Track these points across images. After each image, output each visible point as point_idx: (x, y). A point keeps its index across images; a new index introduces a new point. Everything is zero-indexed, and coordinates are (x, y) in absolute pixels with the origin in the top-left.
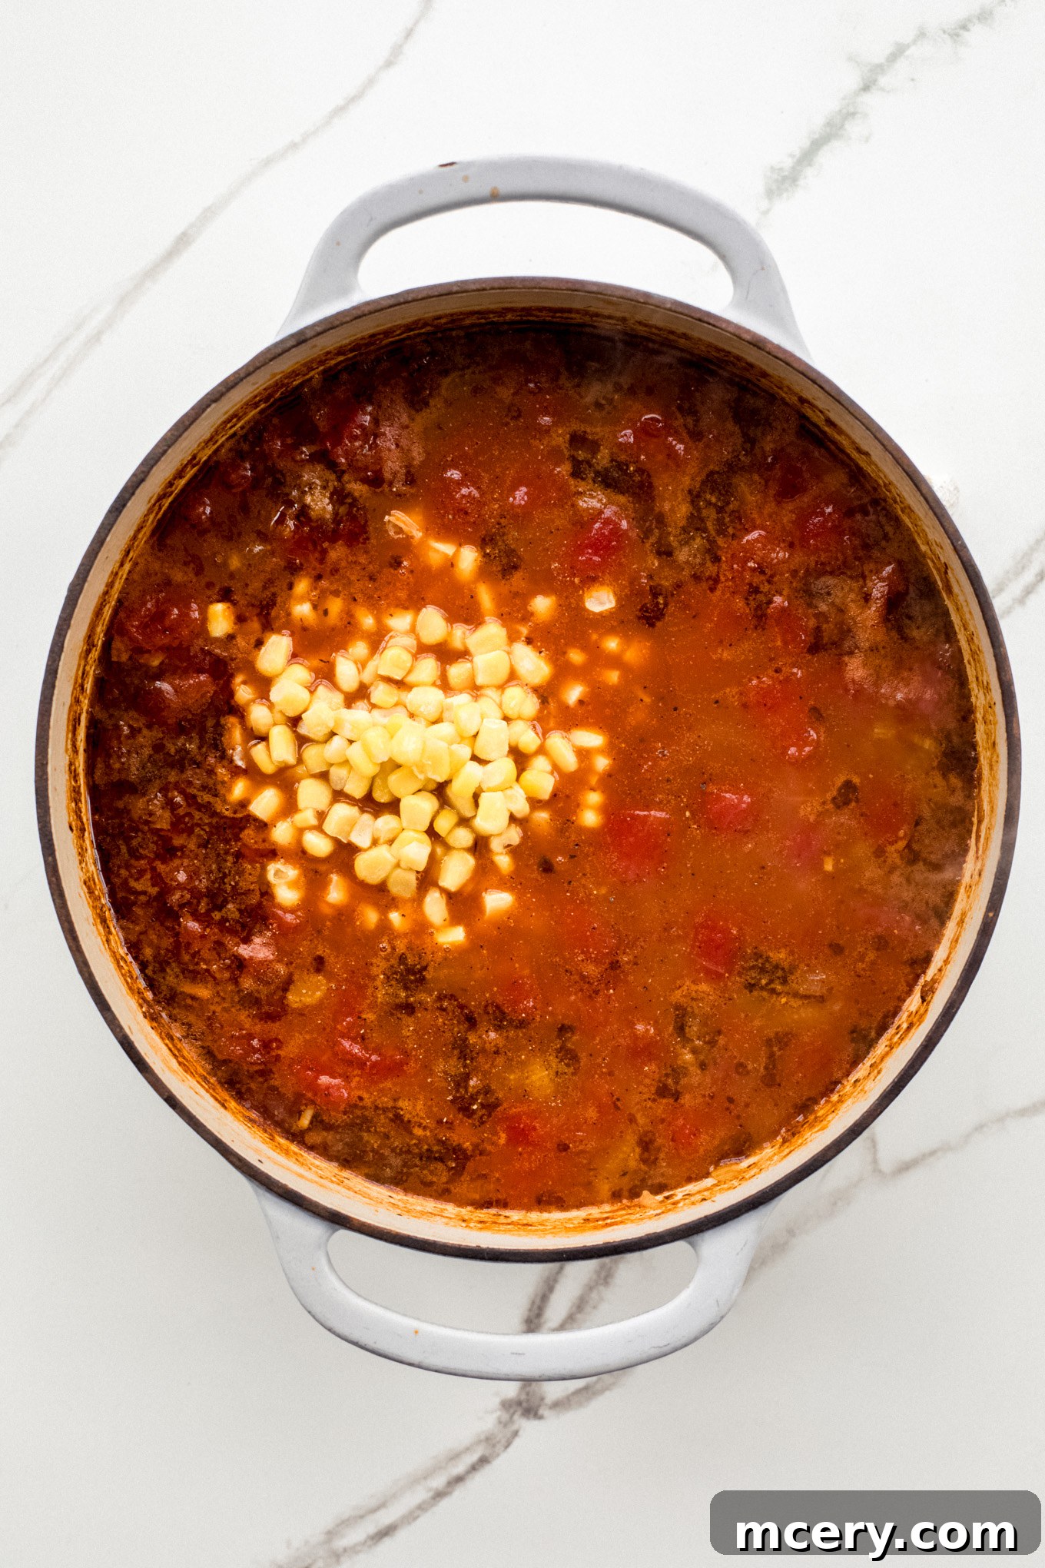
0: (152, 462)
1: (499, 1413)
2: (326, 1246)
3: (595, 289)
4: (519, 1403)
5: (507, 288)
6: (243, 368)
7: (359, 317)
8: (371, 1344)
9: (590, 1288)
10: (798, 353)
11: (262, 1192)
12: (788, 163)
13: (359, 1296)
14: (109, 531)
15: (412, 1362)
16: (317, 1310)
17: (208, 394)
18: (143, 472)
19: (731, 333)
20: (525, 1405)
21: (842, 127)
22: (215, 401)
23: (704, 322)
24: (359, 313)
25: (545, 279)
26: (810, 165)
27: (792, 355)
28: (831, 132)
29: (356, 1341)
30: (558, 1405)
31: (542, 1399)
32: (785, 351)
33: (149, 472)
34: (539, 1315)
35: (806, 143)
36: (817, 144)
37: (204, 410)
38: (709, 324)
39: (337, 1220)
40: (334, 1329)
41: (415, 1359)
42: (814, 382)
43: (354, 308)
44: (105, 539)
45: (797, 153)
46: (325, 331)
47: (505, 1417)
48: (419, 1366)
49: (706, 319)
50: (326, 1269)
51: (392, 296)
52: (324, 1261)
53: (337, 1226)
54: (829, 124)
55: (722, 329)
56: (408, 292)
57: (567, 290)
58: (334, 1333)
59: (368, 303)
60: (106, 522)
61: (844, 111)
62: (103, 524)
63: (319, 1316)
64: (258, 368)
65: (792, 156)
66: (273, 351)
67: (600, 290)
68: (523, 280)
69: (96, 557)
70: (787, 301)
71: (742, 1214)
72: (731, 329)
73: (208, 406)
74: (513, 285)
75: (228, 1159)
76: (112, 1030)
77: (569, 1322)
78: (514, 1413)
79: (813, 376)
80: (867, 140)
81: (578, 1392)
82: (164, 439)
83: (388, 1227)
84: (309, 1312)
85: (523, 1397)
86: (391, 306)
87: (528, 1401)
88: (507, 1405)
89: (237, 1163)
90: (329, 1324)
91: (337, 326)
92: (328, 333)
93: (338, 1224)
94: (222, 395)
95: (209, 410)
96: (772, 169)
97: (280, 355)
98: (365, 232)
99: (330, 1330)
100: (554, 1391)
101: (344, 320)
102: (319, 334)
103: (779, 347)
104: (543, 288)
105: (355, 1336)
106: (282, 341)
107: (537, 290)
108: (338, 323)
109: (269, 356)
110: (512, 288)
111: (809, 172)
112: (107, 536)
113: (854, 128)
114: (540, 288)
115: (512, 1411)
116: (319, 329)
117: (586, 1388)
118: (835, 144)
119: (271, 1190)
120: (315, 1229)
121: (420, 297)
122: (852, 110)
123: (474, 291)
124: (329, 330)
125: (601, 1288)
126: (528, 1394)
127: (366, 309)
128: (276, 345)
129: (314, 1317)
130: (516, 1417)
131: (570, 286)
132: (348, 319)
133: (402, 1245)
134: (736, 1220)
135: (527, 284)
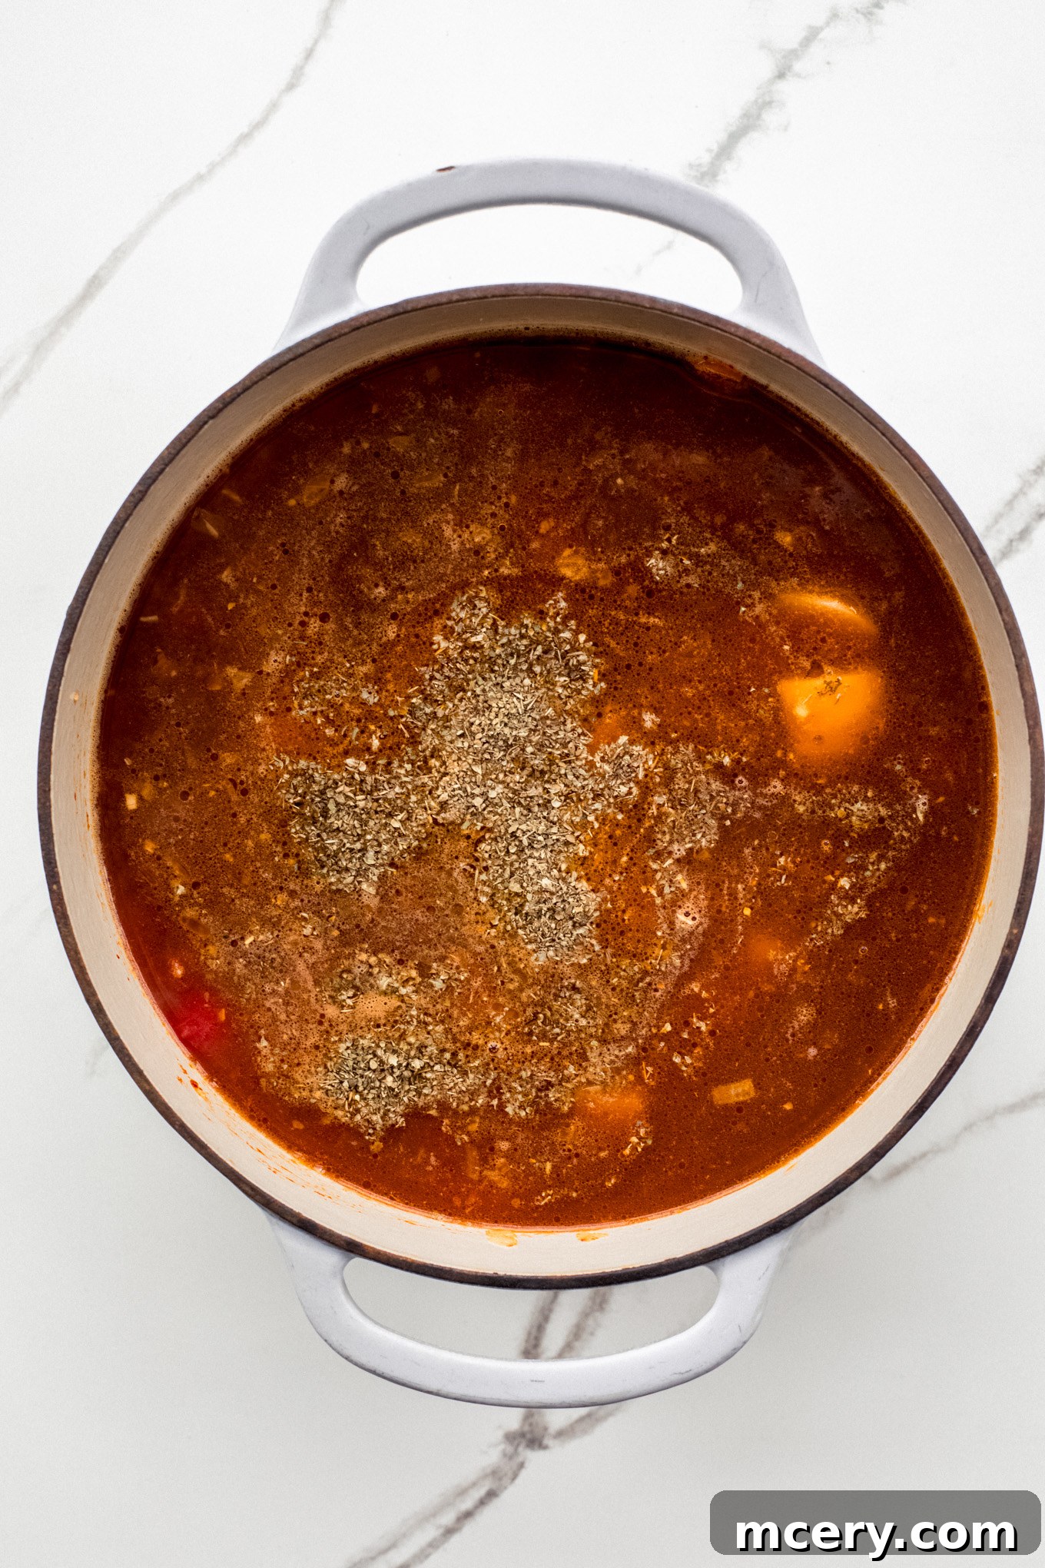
0: (150, 481)
1: (502, 1447)
2: (342, 1274)
3: (599, 295)
4: (523, 1435)
5: (509, 296)
6: (240, 383)
7: (358, 328)
8: (388, 1372)
9: (586, 1315)
10: (810, 357)
11: (275, 1220)
12: (706, 159)
13: (376, 1323)
14: (107, 553)
15: (431, 1390)
16: (333, 1339)
17: (204, 411)
18: (140, 491)
19: (740, 338)
20: (529, 1436)
21: (759, 116)
22: (213, 417)
23: (712, 326)
24: (358, 324)
25: (547, 286)
26: (729, 159)
27: (803, 359)
28: (748, 123)
29: (373, 1369)
30: (562, 1434)
31: (546, 1429)
32: (796, 356)
33: (146, 491)
34: (536, 1346)
35: (722, 137)
36: (735, 137)
37: (201, 427)
38: (718, 328)
39: (352, 1248)
40: (352, 1358)
41: (434, 1387)
42: (826, 386)
43: (352, 319)
44: (103, 561)
45: (715, 147)
46: (322, 344)
47: (510, 1449)
48: (437, 1394)
49: (714, 323)
50: (343, 1297)
51: (391, 306)
52: (340, 1290)
53: (352, 1255)
54: (746, 115)
55: (731, 334)
56: (407, 302)
57: (570, 296)
58: (351, 1361)
59: (366, 314)
60: (104, 544)
61: (760, 101)
62: (100, 545)
63: (336, 1344)
64: (256, 383)
65: (709, 151)
66: (270, 365)
67: (604, 296)
68: (526, 286)
69: (94, 580)
70: (799, 303)
71: (763, 1238)
72: (739, 333)
73: (206, 423)
74: (515, 292)
75: (240, 1188)
76: (120, 1059)
77: (567, 1351)
78: (518, 1445)
79: (827, 381)
80: (786, 129)
81: (581, 1420)
82: (161, 458)
83: (403, 1255)
84: (326, 1341)
85: (526, 1428)
86: (389, 317)
87: (532, 1432)
88: (511, 1438)
89: (250, 1191)
90: (347, 1352)
91: (336, 338)
92: (326, 345)
93: (352, 1252)
94: (220, 410)
95: (206, 427)
96: (691, 166)
97: (277, 369)
98: (362, 240)
99: (347, 1358)
100: (557, 1419)
101: (343, 332)
102: (317, 346)
103: (789, 351)
104: (546, 295)
105: (373, 1364)
106: (279, 355)
107: (540, 297)
108: (336, 334)
109: (267, 371)
110: (514, 295)
111: (728, 166)
112: (105, 557)
113: (770, 118)
114: (543, 295)
115: (516, 1442)
116: (317, 341)
117: (589, 1415)
118: (754, 135)
119: (284, 1218)
120: (328, 1257)
121: (420, 306)
122: (767, 99)
123: (474, 299)
124: (327, 342)
125: (597, 1314)
126: (531, 1425)
127: (365, 320)
128: (273, 359)
129: (330, 1345)
130: (521, 1449)
131: (573, 292)
132: (346, 330)
133: (417, 1272)
134: (757, 1245)
135: (529, 291)
